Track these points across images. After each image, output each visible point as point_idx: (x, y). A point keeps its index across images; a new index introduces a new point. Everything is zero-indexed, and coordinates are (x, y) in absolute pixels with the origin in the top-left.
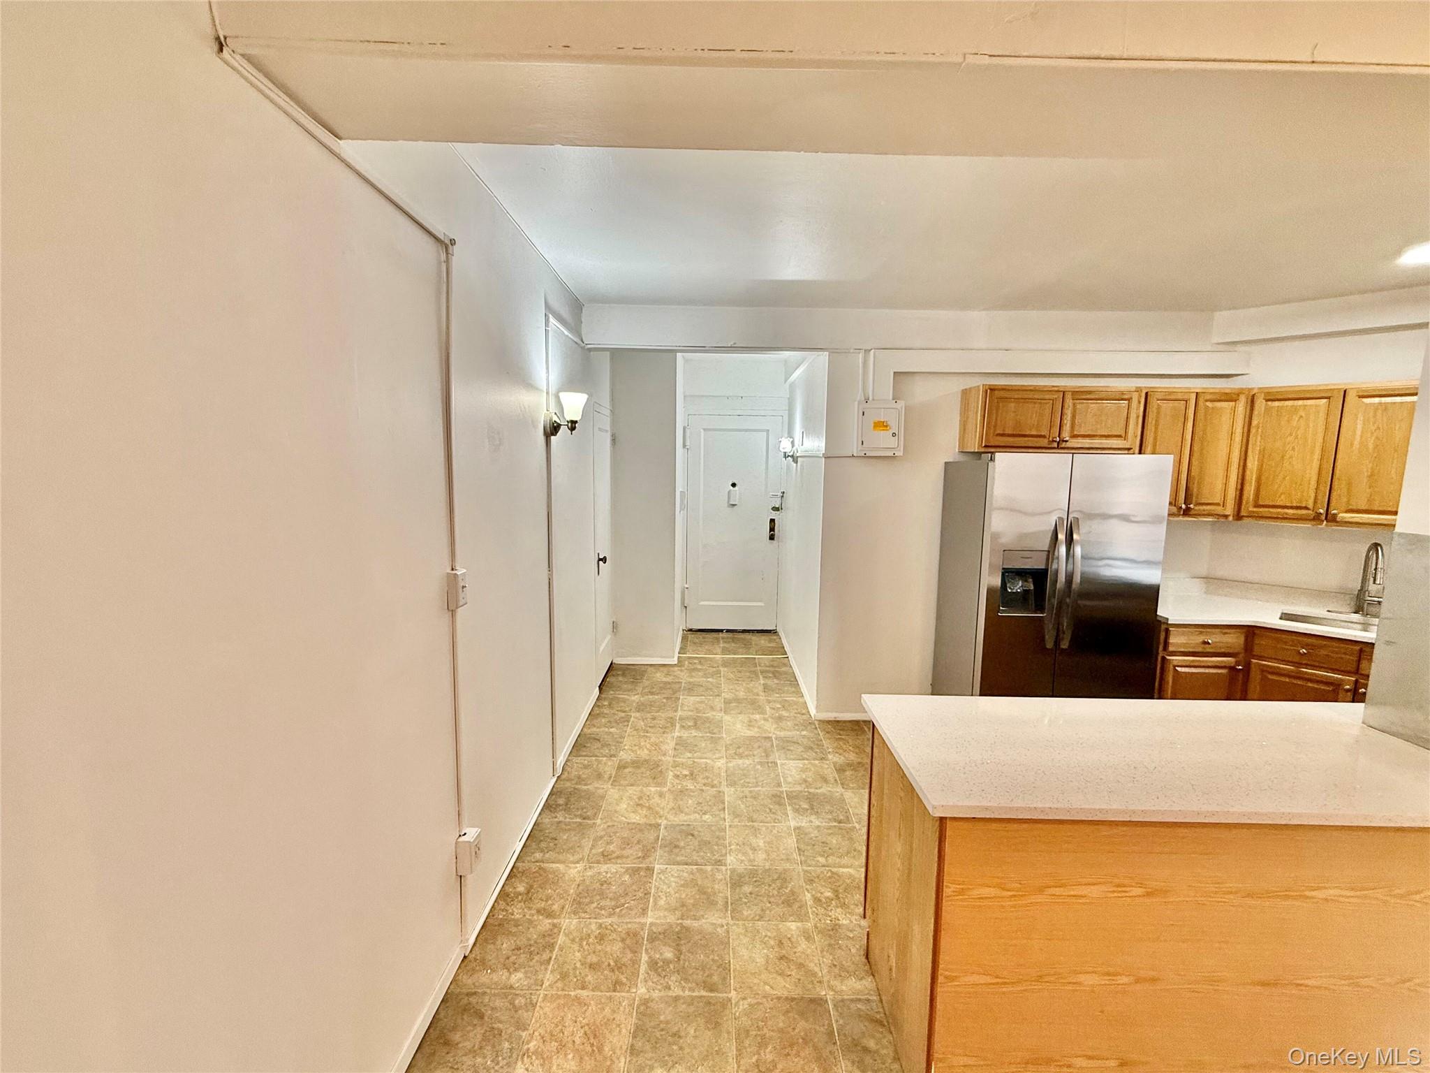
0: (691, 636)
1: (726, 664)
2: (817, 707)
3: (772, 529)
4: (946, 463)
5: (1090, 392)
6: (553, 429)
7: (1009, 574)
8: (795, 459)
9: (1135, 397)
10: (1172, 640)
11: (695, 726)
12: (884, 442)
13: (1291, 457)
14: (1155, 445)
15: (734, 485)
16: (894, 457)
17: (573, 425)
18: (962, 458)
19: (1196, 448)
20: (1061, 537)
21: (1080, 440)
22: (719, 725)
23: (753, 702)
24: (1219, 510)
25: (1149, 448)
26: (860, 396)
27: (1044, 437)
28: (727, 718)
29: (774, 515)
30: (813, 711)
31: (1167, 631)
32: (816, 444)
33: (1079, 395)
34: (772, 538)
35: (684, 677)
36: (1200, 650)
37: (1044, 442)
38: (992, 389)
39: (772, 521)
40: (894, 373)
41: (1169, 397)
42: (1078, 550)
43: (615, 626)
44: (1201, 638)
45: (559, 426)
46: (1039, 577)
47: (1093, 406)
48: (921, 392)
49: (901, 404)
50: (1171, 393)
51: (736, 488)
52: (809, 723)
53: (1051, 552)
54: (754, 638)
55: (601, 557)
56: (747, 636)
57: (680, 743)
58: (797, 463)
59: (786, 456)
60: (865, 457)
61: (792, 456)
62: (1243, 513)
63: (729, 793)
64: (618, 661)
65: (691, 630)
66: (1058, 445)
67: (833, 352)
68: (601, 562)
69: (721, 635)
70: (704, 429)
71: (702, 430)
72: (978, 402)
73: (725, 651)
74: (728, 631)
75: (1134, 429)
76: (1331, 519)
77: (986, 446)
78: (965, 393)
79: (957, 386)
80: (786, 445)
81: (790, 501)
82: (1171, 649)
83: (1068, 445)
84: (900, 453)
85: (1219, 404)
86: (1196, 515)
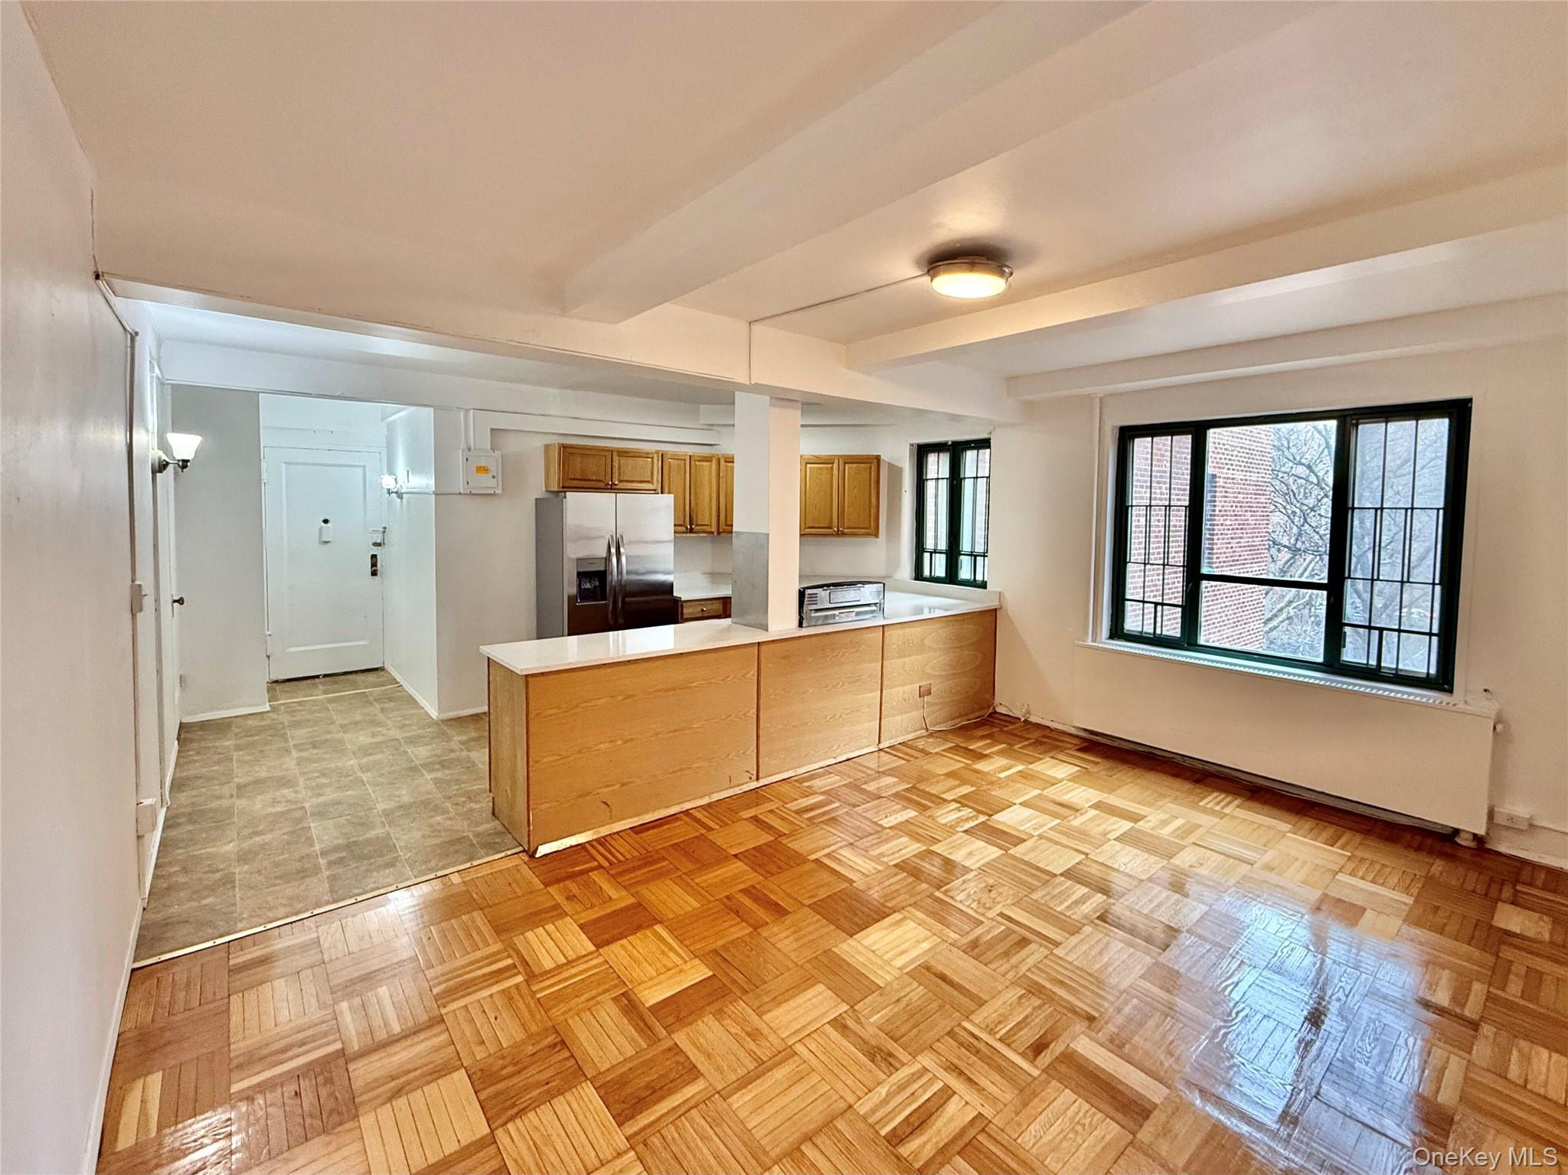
0: (278, 687)
1: (330, 701)
2: (440, 711)
3: (374, 564)
4: (536, 499)
5: (628, 452)
6: (162, 466)
7: (581, 575)
8: (400, 495)
9: (655, 456)
10: (685, 611)
12: (486, 482)
14: (669, 488)
15: (326, 521)
16: (494, 495)
17: (184, 463)
18: (547, 495)
19: (692, 491)
20: (613, 550)
21: (624, 484)
22: (341, 741)
23: (373, 721)
24: (708, 529)
25: (666, 490)
26: (463, 445)
27: (601, 481)
28: (347, 736)
29: (375, 551)
30: (434, 714)
31: (682, 605)
32: (425, 482)
33: (623, 453)
34: (374, 573)
35: (285, 718)
36: (700, 615)
37: (602, 485)
38: (565, 447)
39: (374, 557)
40: (491, 430)
41: (676, 457)
42: (624, 559)
43: (183, 680)
44: (699, 609)
45: (167, 464)
46: (602, 576)
47: (630, 460)
48: (513, 445)
49: (498, 453)
50: (677, 455)
51: (329, 525)
52: (436, 723)
53: (608, 559)
54: (361, 678)
55: (177, 599)
56: (350, 677)
57: (302, 761)
58: (402, 498)
59: (389, 492)
60: (471, 494)
61: (396, 493)
62: (721, 530)
64: (188, 720)
65: (276, 682)
66: (611, 488)
67: (436, 408)
68: (176, 604)
69: (317, 680)
70: (287, 464)
71: (280, 465)
72: (555, 454)
73: (325, 692)
74: (325, 676)
75: (657, 476)
77: (563, 487)
78: (547, 447)
79: (539, 442)
80: (388, 482)
81: (395, 536)
82: (685, 617)
83: (617, 487)
84: (499, 491)
85: (702, 463)
86: (696, 533)
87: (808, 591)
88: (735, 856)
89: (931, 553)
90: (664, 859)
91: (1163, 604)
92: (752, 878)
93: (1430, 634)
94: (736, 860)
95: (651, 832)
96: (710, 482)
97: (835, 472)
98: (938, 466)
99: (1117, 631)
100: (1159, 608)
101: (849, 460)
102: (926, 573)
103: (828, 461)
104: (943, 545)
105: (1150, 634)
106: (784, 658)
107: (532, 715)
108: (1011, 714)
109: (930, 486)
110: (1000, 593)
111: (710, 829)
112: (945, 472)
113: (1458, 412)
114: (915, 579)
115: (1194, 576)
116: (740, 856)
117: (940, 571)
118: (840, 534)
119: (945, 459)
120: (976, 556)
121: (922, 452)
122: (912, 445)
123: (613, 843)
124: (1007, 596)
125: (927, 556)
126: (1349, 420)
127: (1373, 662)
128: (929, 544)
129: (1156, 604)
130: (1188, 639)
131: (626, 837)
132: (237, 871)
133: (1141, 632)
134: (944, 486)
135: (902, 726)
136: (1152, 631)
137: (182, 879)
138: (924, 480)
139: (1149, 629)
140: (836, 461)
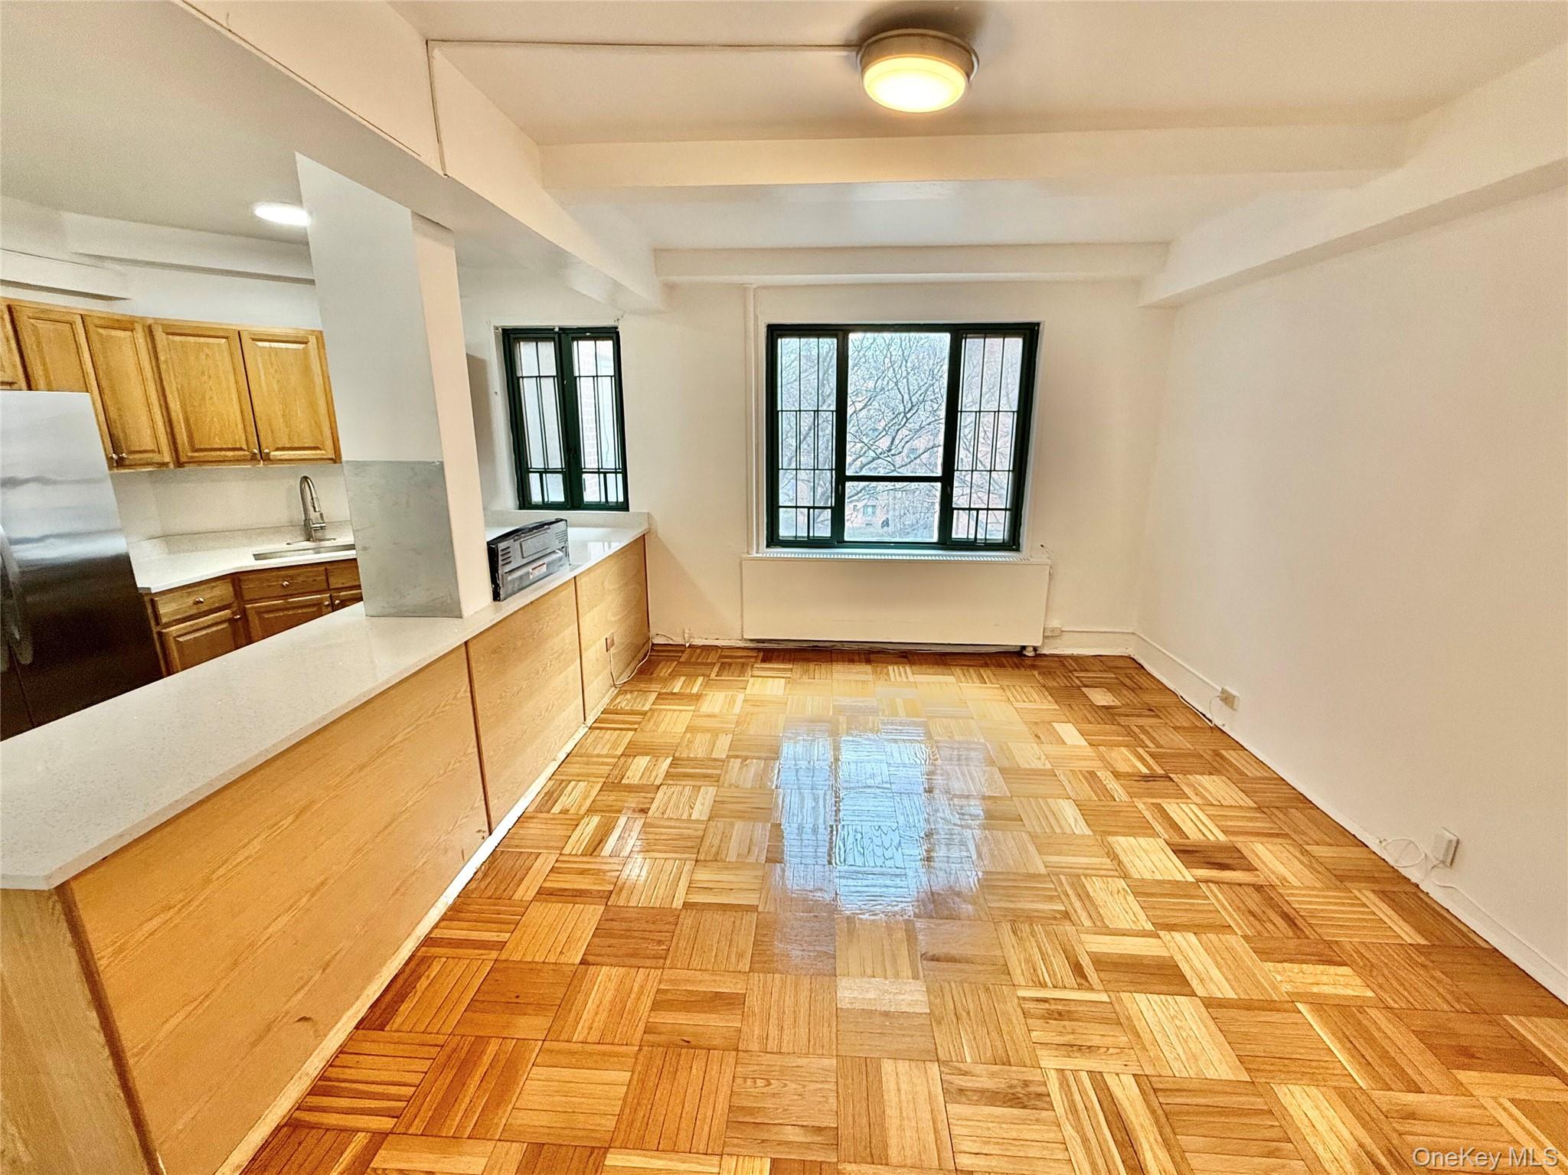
10: (162, 610)
13: (211, 398)
14: (49, 379)
19: (104, 383)
24: (157, 458)
25: (42, 382)
41: (44, 316)
50: (43, 310)
62: (183, 459)
75: (8, 355)
76: (266, 458)
85: (114, 333)
86: (130, 466)
87: (502, 546)
88: (583, 962)
89: (541, 474)
90: (482, 1041)
91: (814, 508)
92: (646, 981)
93: (1006, 509)
94: (592, 969)
95: (405, 1008)
96: (141, 370)
98: (536, 359)
99: (773, 540)
100: (811, 510)
102: (536, 497)
104: (556, 461)
105: (803, 537)
108: (671, 642)
109: (528, 388)
110: (648, 513)
111: (502, 945)
112: (550, 367)
113: (1029, 333)
114: (520, 508)
115: (841, 478)
116: (590, 958)
117: (557, 494)
119: (548, 350)
120: (605, 474)
121: (511, 338)
122: (496, 328)
124: (657, 517)
125: (534, 479)
126: (959, 332)
127: (972, 536)
128: (536, 461)
129: (809, 508)
130: (837, 539)
133: (796, 537)
134: (549, 388)
135: (599, 690)
136: (806, 535)
138: (518, 378)
139: (803, 533)
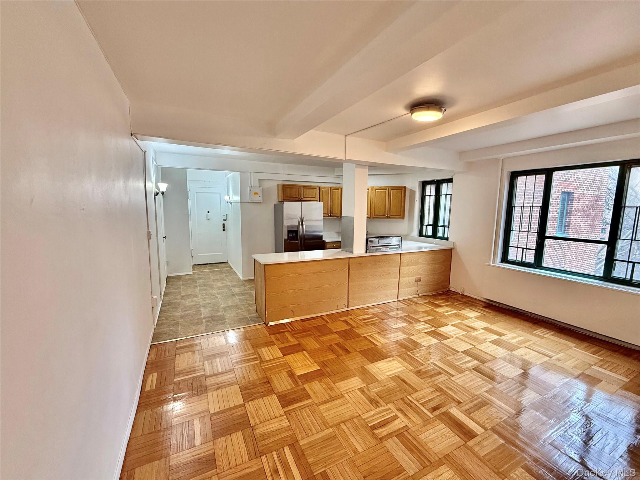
1: (210, 272)
2: (243, 277)
3: (224, 227)
4: (275, 204)
5: (307, 187)
6: (157, 194)
7: (289, 232)
8: (231, 203)
9: (317, 188)
10: (327, 246)
11: (204, 286)
12: (257, 198)
15: (208, 212)
16: (260, 203)
17: (163, 193)
18: (279, 203)
19: (331, 200)
20: (300, 223)
21: (306, 198)
22: (212, 285)
23: (222, 279)
24: (337, 215)
25: (321, 201)
26: (250, 185)
27: (297, 197)
28: (214, 283)
29: (224, 222)
30: (241, 278)
31: (326, 243)
32: (237, 198)
33: (305, 187)
34: (224, 230)
35: (197, 277)
36: (333, 247)
37: (297, 199)
38: (284, 185)
39: (224, 224)
40: (259, 179)
41: (324, 188)
42: (304, 226)
43: (167, 263)
44: (332, 245)
45: (159, 193)
46: (296, 232)
47: (308, 190)
48: (266, 185)
49: (261, 188)
50: (325, 187)
51: (209, 213)
52: (241, 281)
53: (298, 226)
54: (220, 265)
55: (164, 236)
56: (217, 264)
57: (200, 290)
58: (231, 204)
59: (227, 202)
60: (252, 202)
61: (230, 202)
63: (219, 296)
64: (169, 275)
65: (195, 265)
66: (301, 200)
67: (241, 172)
68: (164, 238)
69: (207, 265)
70: (196, 192)
71: (195, 193)
72: (281, 187)
73: (209, 269)
74: (209, 264)
75: (318, 196)
77: (283, 200)
78: (278, 185)
79: (275, 184)
80: (227, 198)
81: (230, 217)
83: (303, 200)
84: (262, 201)
85: (335, 190)
86: (332, 217)
87: (370, 239)
88: (335, 332)
89: (426, 226)
91: (526, 249)
92: (341, 340)
95: (307, 322)
96: (338, 197)
97: (387, 193)
98: (430, 190)
99: (505, 259)
101: (393, 188)
102: (424, 234)
103: (385, 189)
104: (431, 223)
106: (359, 264)
107: (266, 278)
108: (456, 291)
109: (427, 199)
110: (454, 242)
111: (328, 323)
112: (433, 192)
114: (419, 236)
115: (542, 236)
116: (337, 332)
117: (430, 233)
118: (388, 218)
119: (433, 187)
120: (445, 227)
121: (424, 184)
122: (420, 182)
123: (294, 324)
124: (457, 243)
125: (424, 227)
126: (626, 165)
127: (628, 277)
128: (426, 222)
129: (523, 249)
130: (538, 263)
131: (299, 323)
132: (180, 321)
133: (516, 260)
134: (432, 198)
135: (407, 293)
136: (520, 260)
137: (165, 321)
138: (424, 196)
139: (519, 259)
140: (388, 189)
